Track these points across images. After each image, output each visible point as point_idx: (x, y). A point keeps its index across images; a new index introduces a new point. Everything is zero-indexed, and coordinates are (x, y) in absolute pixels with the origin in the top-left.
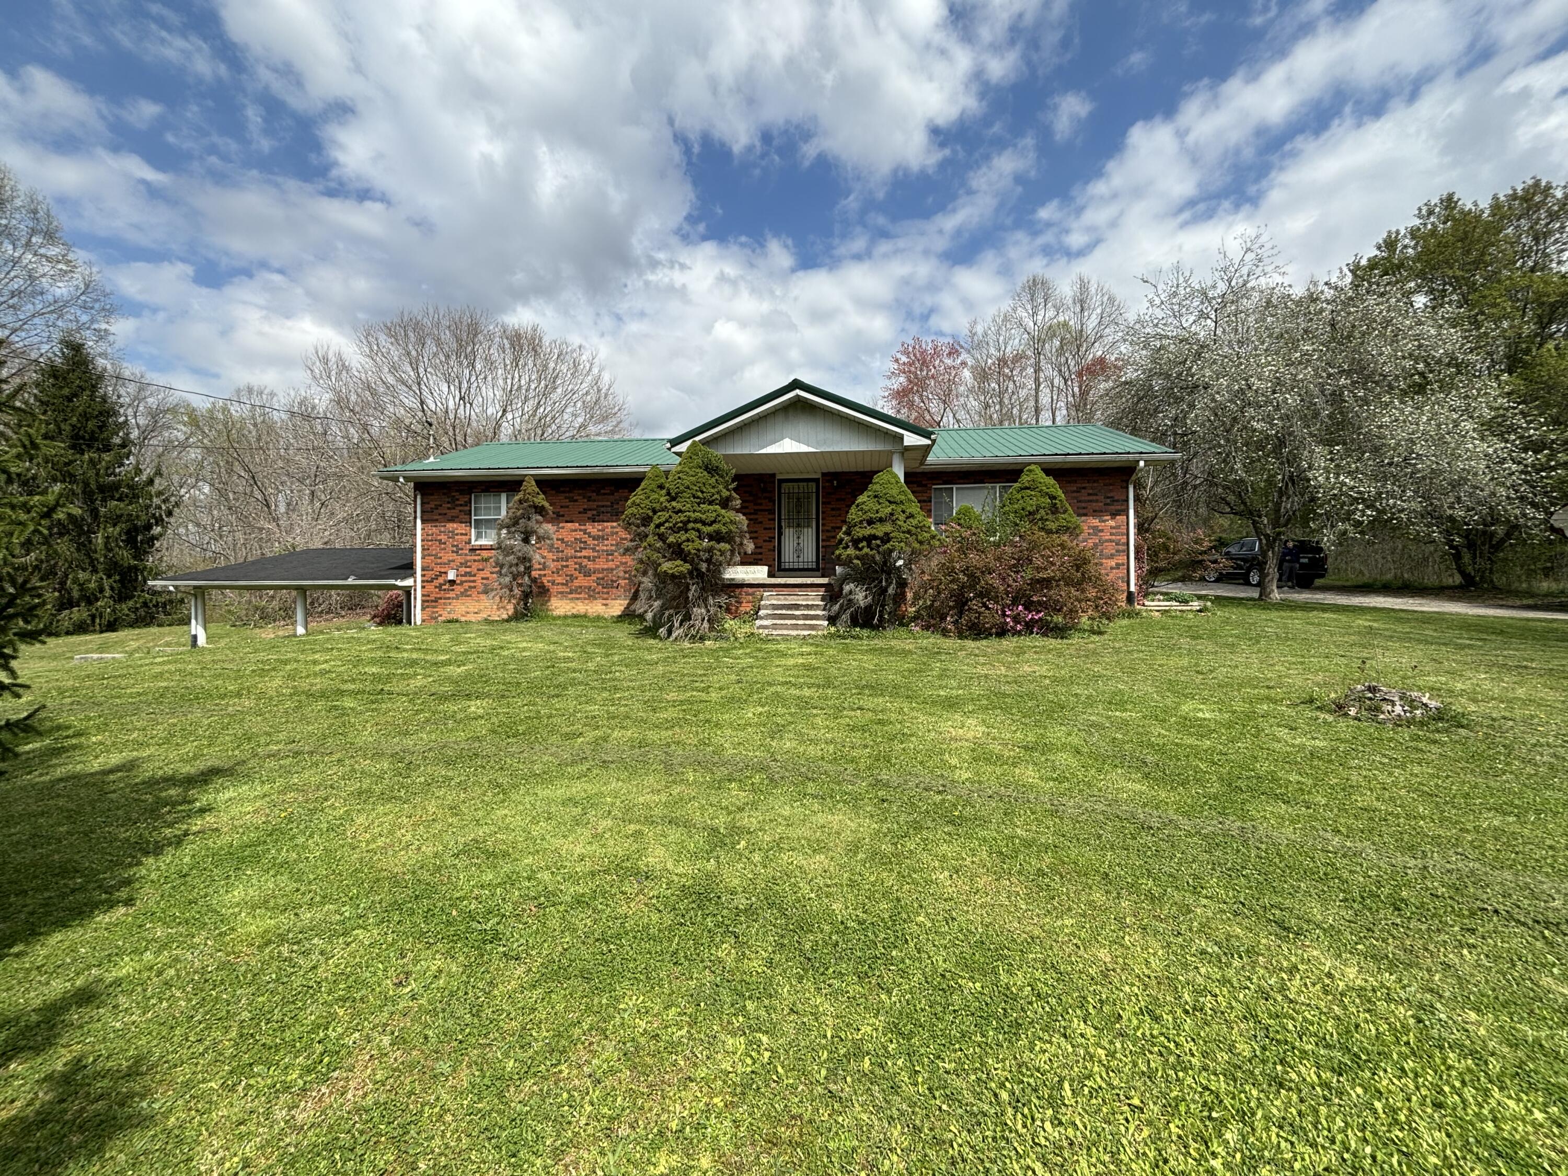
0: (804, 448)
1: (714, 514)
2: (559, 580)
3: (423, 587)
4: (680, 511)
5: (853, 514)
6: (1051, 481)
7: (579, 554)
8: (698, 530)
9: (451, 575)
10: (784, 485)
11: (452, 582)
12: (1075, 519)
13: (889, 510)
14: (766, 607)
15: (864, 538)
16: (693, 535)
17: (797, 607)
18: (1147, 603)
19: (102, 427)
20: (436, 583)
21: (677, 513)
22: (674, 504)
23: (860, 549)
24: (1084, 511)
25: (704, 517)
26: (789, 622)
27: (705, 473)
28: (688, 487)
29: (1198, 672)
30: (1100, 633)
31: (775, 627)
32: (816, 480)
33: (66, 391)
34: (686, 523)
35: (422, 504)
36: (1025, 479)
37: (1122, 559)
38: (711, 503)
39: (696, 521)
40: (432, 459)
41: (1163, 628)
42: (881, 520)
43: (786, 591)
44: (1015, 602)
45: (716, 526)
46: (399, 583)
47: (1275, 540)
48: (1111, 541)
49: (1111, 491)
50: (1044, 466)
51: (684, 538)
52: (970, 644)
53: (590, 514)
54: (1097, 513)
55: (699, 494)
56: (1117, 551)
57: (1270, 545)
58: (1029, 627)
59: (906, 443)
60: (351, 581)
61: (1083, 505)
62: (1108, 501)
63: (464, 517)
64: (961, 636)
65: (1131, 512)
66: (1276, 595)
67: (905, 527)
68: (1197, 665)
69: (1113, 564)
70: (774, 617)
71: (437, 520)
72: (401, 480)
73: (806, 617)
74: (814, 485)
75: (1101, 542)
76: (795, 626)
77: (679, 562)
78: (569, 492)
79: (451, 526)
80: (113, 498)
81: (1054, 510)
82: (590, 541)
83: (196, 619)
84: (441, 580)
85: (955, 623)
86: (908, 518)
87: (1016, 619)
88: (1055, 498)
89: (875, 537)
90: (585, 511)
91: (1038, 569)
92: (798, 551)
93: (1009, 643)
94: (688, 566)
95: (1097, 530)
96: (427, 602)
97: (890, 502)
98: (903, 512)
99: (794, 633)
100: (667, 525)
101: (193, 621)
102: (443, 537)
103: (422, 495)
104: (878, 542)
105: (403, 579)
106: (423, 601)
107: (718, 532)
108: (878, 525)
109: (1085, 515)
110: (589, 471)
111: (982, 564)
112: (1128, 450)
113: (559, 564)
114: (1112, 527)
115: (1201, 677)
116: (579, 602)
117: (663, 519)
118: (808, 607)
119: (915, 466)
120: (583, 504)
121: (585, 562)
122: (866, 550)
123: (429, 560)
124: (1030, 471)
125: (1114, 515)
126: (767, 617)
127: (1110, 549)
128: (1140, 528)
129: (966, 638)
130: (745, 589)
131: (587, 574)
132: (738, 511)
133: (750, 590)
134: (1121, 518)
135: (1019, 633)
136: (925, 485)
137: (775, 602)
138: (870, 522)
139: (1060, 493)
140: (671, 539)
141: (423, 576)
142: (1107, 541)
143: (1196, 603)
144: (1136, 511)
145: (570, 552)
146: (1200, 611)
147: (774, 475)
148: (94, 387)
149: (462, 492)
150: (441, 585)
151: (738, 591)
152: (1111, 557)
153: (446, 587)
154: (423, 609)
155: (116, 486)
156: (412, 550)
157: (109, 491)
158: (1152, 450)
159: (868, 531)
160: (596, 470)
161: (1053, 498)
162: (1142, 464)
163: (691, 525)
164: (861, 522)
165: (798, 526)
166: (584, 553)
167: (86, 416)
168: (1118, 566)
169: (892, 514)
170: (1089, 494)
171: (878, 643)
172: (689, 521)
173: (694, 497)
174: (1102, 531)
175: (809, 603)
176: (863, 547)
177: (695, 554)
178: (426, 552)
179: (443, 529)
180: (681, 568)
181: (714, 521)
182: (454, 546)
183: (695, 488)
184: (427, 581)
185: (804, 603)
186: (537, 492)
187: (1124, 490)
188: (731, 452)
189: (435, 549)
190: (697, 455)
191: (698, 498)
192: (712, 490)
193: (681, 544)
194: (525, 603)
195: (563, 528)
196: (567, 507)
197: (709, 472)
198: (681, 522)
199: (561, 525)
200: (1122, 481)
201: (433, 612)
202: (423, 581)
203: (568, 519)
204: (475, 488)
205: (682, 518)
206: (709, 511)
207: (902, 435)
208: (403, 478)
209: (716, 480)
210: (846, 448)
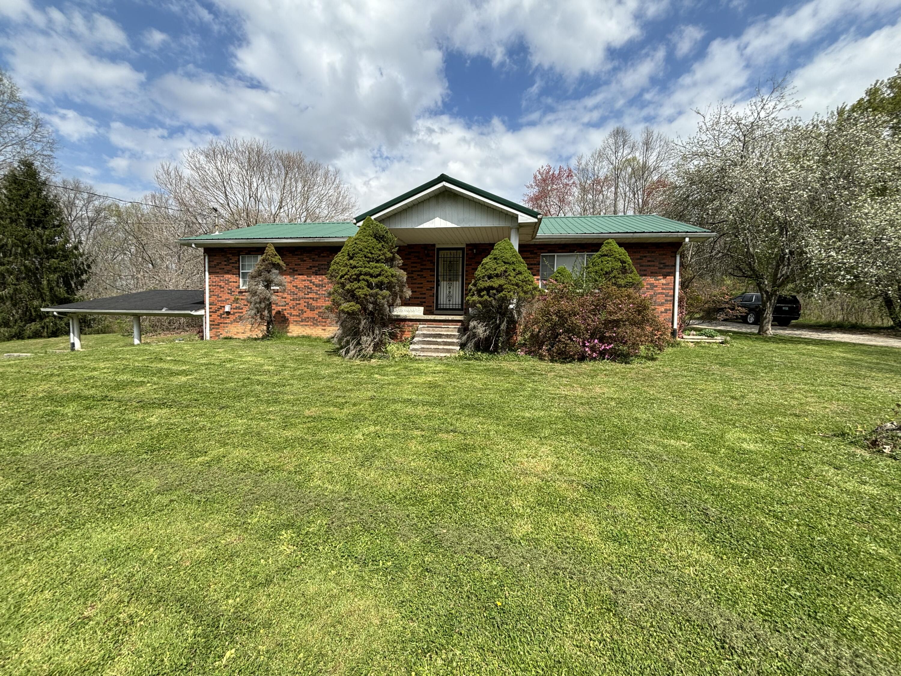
0: (449, 225)
1: (380, 269)
2: (294, 313)
3: (210, 316)
4: (355, 267)
5: (480, 272)
6: (622, 250)
7: (307, 296)
8: (367, 281)
9: (227, 309)
10: (441, 253)
11: (228, 313)
12: (638, 277)
13: (503, 268)
14: (419, 336)
15: (485, 289)
16: (363, 284)
17: (440, 336)
18: (684, 337)
19: (46, 213)
20: (218, 313)
21: (352, 268)
22: (351, 261)
23: (482, 297)
24: (645, 273)
25: (372, 271)
26: (433, 347)
27: (374, 240)
28: (361, 250)
29: (732, 397)
30: (653, 359)
31: (423, 350)
32: (462, 249)
33: (21, 192)
34: (358, 275)
35: (209, 262)
36: (604, 249)
37: (669, 306)
38: (377, 262)
39: (366, 274)
40: (217, 233)
41: (697, 356)
42: (497, 276)
43: (435, 324)
44: (592, 336)
45: (380, 278)
46: (194, 313)
47: (772, 295)
48: (662, 293)
49: (664, 259)
50: (619, 241)
51: (356, 286)
52: (558, 366)
53: (314, 270)
54: (653, 274)
55: (370, 255)
56: (666, 301)
57: (769, 299)
58: (602, 355)
59: (519, 222)
60: (164, 311)
61: (644, 268)
62: (662, 266)
63: (235, 271)
64: (552, 361)
65: (677, 274)
66: (771, 331)
67: (514, 281)
68: (730, 390)
69: (663, 309)
70: (424, 342)
71: (218, 273)
72: (193, 245)
73: (446, 344)
74: (461, 252)
75: (655, 294)
76: (437, 350)
77: (352, 303)
78: (300, 255)
79: (227, 276)
80: (53, 258)
81: (624, 271)
82: (314, 288)
83: (73, 333)
84: (221, 311)
85: (549, 350)
86: (518, 274)
87: (593, 349)
88: (625, 262)
89: (492, 288)
90: (311, 268)
91: (610, 313)
92: (450, 297)
93: (586, 366)
94: (359, 306)
95: (652, 286)
96: (214, 325)
97: (505, 263)
98: (514, 270)
99: (435, 355)
100: (346, 277)
102: (222, 284)
103: (209, 256)
104: (494, 291)
105: (196, 310)
106: (211, 325)
107: (382, 283)
108: (495, 279)
109: (645, 275)
110: (311, 240)
111: (569, 309)
112: (678, 230)
113: (294, 303)
114: (663, 284)
115: (736, 402)
116: (307, 328)
117: (344, 273)
118: (448, 336)
119: (527, 239)
120: (309, 263)
121: (311, 301)
122: (486, 297)
123: (214, 298)
124: (608, 243)
125: (665, 276)
126: (419, 342)
127: (661, 299)
128: (683, 285)
129: (556, 361)
130: (407, 323)
131: (312, 309)
132: (401, 268)
133: (411, 323)
134: (670, 278)
135: (595, 359)
136: (536, 253)
137: (425, 332)
138: (490, 277)
139: (629, 259)
140: (348, 287)
141: (210, 308)
142: (659, 293)
143: (719, 338)
144: (681, 275)
145: (301, 295)
146: (722, 343)
147: (434, 245)
148: (40, 191)
149: (233, 255)
150: (221, 315)
151: (402, 324)
152: (662, 304)
153: (225, 316)
154: (211, 330)
155: (54, 250)
156: (203, 293)
157: (50, 253)
158: (695, 230)
159: (488, 284)
160: (316, 240)
161: (623, 262)
162: (687, 240)
163: (362, 277)
164: (483, 277)
165: (450, 280)
166: (310, 296)
167: (34, 207)
168: (666, 311)
169: (505, 272)
170: (649, 261)
171: (492, 364)
172: (361, 274)
173: (365, 257)
174: (656, 286)
175: (449, 333)
176: (484, 295)
177: (364, 298)
178: (212, 293)
179: (222, 278)
180: (353, 308)
181: (379, 275)
182: (229, 289)
183: (366, 250)
184: (213, 312)
185: (445, 333)
186: (276, 255)
187: (673, 259)
188: (399, 227)
189: (217, 291)
190: (369, 227)
191: (368, 257)
192: (379, 253)
193: (354, 290)
194: (268, 328)
195: (297, 279)
196: (299, 265)
197: (377, 240)
198: (355, 274)
199: (296, 277)
200: (672, 252)
201: (217, 332)
202: (210, 312)
203: (300, 273)
204: (242, 251)
205: (356, 272)
206: (376, 267)
207: (517, 215)
208: (195, 244)
209: (383, 245)
210: (478, 225)
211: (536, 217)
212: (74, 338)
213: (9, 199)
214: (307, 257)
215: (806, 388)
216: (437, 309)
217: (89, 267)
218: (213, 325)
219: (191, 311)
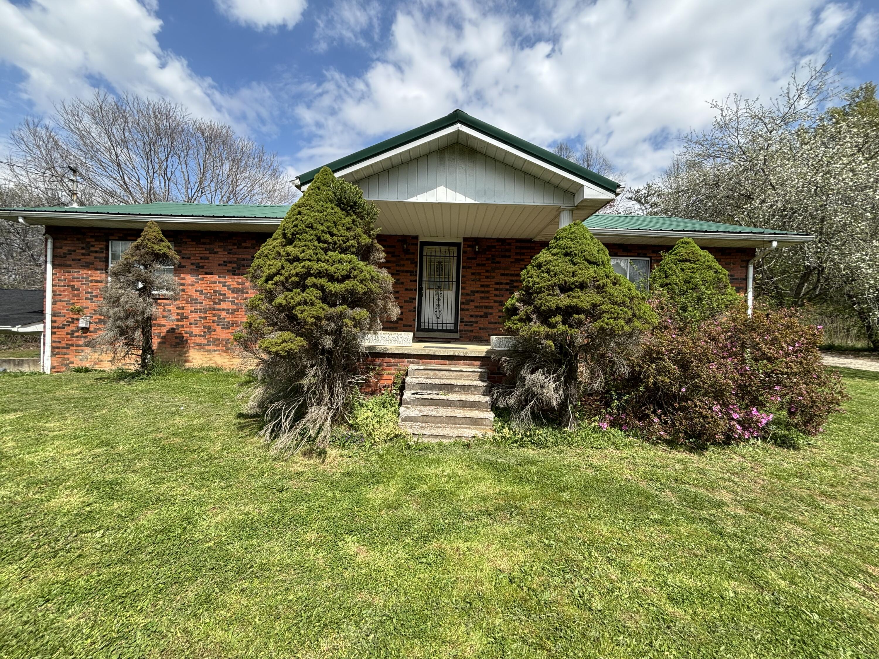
0: (460, 199)
1: (348, 266)
2: (197, 331)
3: (53, 333)
4: (297, 259)
6: (708, 255)
7: (217, 307)
8: (322, 288)
9: (82, 324)
10: (426, 248)
11: (85, 330)
14: (412, 387)
15: (558, 310)
16: (312, 294)
17: (450, 387)
20: (68, 329)
21: (291, 262)
22: (289, 248)
23: (553, 326)
25: (332, 269)
26: (443, 412)
27: (338, 210)
28: (310, 226)
31: (425, 419)
32: (458, 245)
34: (304, 276)
35: (54, 248)
38: (343, 251)
39: (319, 274)
42: (582, 286)
45: (349, 284)
46: (19, 329)
49: (735, 269)
51: (298, 299)
53: (230, 267)
55: (328, 237)
59: (586, 195)
63: (103, 264)
70: (423, 401)
71: (69, 266)
72: (21, 220)
73: (464, 405)
74: (454, 249)
76: (452, 420)
77: (287, 335)
78: (210, 244)
79: (85, 272)
81: (719, 284)
82: (229, 294)
84: (73, 327)
87: (744, 425)
89: (578, 310)
90: (225, 263)
92: (438, 312)
94: (301, 341)
99: (450, 432)
100: (276, 279)
102: (76, 284)
103: (55, 239)
105: (24, 325)
106: (53, 348)
107: (352, 292)
108: (578, 292)
110: (224, 221)
113: (197, 316)
116: (216, 354)
117: (274, 270)
118: (464, 388)
120: (223, 256)
121: (223, 314)
122: (561, 327)
123: (59, 305)
124: (686, 243)
126: (414, 401)
130: (387, 359)
131: (226, 327)
132: (381, 266)
133: (393, 361)
137: (424, 381)
138: (565, 288)
140: (280, 299)
141: (53, 321)
145: (209, 304)
147: (416, 238)
149: (97, 239)
150: (73, 332)
151: (378, 361)
153: (80, 333)
154: (53, 355)
156: (43, 293)
159: (564, 300)
160: (233, 221)
161: (716, 271)
162: (775, 244)
163: (310, 280)
164: (551, 287)
165: (439, 288)
166: (223, 305)
172: (308, 274)
173: (319, 240)
175: (467, 383)
176: (557, 323)
177: (315, 324)
178: (57, 298)
179: (76, 275)
180: (290, 345)
181: (347, 277)
182: (87, 293)
183: (321, 228)
184: (58, 327)
185: (460, 383)
186: (162, 240)
187: (744, 269)
188: (375, 198)
189: (67, 294)
190: (327, 185)
191: (325, 242)
192: (347, 233)
193: (293, 308)
194: (144, 360)
195: (202, 279)
196: (208, 258)
197: (342, 209)
198: (297, 274)
199: (200, 276)
200: (742, 261)
201: (64, 359)
202: (53, 327)
203: (208, 271)
204: (112, 235)
205: (299, 270)
206: (340, 261)
207: (583, 186)
208: (25, 218)
209: (354, 221)
210: (509, 202)
211: (613, 191)
214: (220, 247)
216: (419, 330)
218: (58, 348)
219: (14, 326)
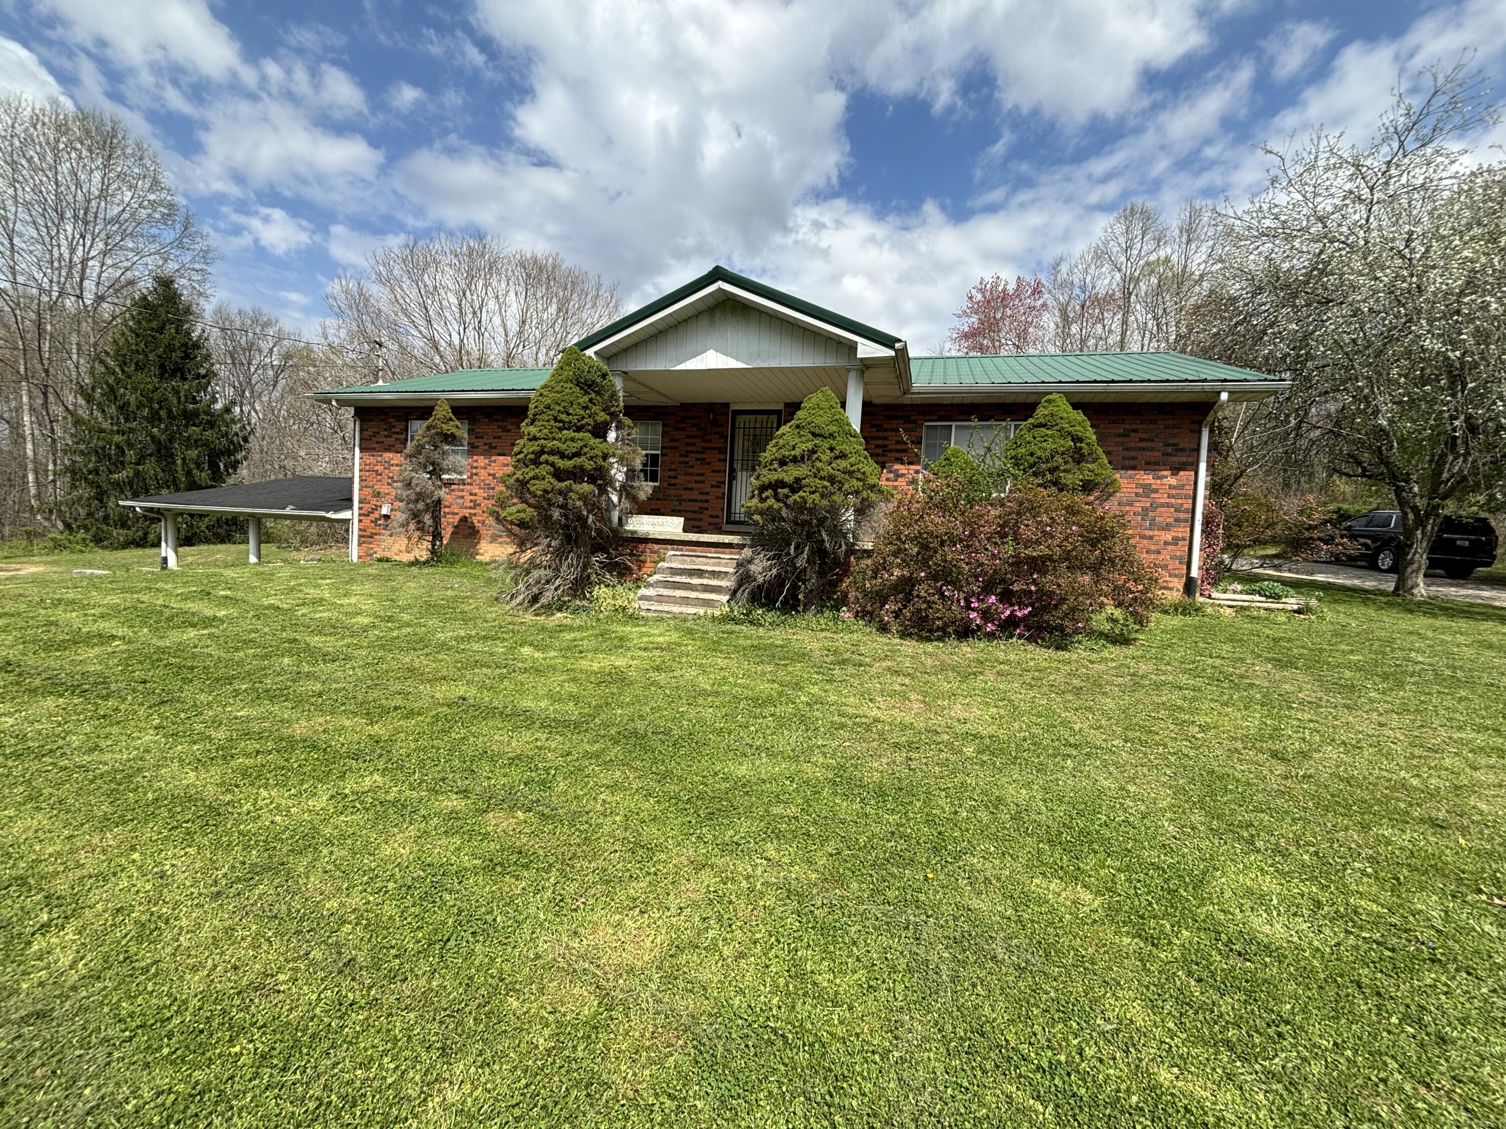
0: (733, 363)
1: (580, 444)
3: (360, 521)
5: (769, 453)
6: (1079, 416)
8: (553, 464)
9: (384, 511)
10: (740, 419)
11: (387, 517)
12: (1108, 471)
13: (810, 445)
14: (663, 571)
15: (770, 485)
16: (544, 470)
17: (700, 573)
18: (1214, 595)
19: (187, 356)
20: (372, 517)
23: (764, 500)
24: (1133, 463)
25: (563, 447)
26: (679, 593)
27: (576, 389)
28: (549, 407)
29: (1275, 755)
30: (1122, 640)
31: (660, 599)
32: (778, 413)
33: (154, 324)
35: (361, 430)
36: (1040, 411)
37: (1182, 531)
38: (579, 429)
39: (552, 452)
40: (380, 383)
41: (1231, 640)
42: (795, 460)
43: (699, 551)
44: (987, 589)
45: (578, 461)
46: (331, 515)
47: (1427, 515)
48: (1168, 505)
49: (1174, 436)
50: (1075, 400)
51: (531, 474)
52: (910, 647)
54: (1151, 466)
56: (1177, 520)
57: (1420, 522)
58: (1008, 627)
59: (860, 355)
60: (288, 511)
61: (1131, 454)
62: (1169, 449)
63: (400, 447)
64: (904, 635)
65: (1203, 466)
66: (1422, 589)
67: (828, 470)
68: (1276, 734)
69: (1169, 537)
70: (666, 584)
71: (374, 449)
72: (334, 403)
73: (707, 589)
74: (775, 417)
75: (1154, 507)
76: (685, 601)
77: (521, 506)
78: (502, 421)
79: (388, 455)
80: (194, 425)
81: (1079, 457)
83: (166, 542)
84: (376, 515)
85: (897, 614)
86: (836, 458)
87: (986, 615)
88: (1081, 440)
89: (781, 484)
91: (1028, 544)
93: (968, 650)
94: (532, 512)
95: (1148, 490)
96: (366, 537)
97: (814, 434)
98: (832, 449)
99: (676, 609)
101: (163, 544)
102: (379, 468)
103: (362, 421)
104: (786, 491)
105: (336, 511)
106: (360, 536)
108: (791, 467)
109: (1133, 468)
111: (942, 530)
112: (1203, 376)
114: (1171, 487)
115: (1280, 769)
118: (714, 574)
122: (771, 502)
123: (367, 491)
124: (1049, 401)
125: (1175, 470)
126: (658, 583)
127: (1165, 516)
128: (1215, 489)
129: (910, 635)
134: (1186, 475)
135: (991, 636)
136: (915, 422)
137: (673, 565)
139: (1091, 435)
140: (520, 475)
141: (360, 508)
142: (1162, 505)
143: (1293, 600)
144: (1210, 466)
146: (1299, 612)
147: (727, 405)
148: (179, 324)
149: (398, 418)
150: (377, 520)
152: (1167, 527)
153: (382, 521)
154: (360, 544)
155: (196, 414)
156: (351, 480)
157: (190, 417)
158: (1243, 377)
159: (778, 475)
161: (1077, 439)
162: (1224, 396)
163: (544, 458)
164: (772, 462)
167: (170, 348)
168: (1175, 541)
169: (814, 452)
170: (1142, 440)
172: (542, 452)
173: (556, 420)
174: (1156, 491)
175: (717, 569)
176: (767, 497)
177: (543, 496)
178: (364, 484)
179: (379, 459)
180: (522, 515)
181: (577, 454)
182: (389, 478)
183: (558, 408)
184: (364, 515)
185: (710, 568)
186: (451, 420)
187: (1195, 435)
188: (641, 368)
189: (372, 479)
190: (569, 365)
191: (560, 421)
192: (582, 412)
193: (528, 482)
194: (433, 545)
195: (495, 461)
196: (500, 438)
197: (582, 389)
198: (533, 452)
199: (493, 458)
200: (1193, 422)
201: (369, 549)
202: (360, 515)
203: (500, 451)
204: (411, 414)
205: (535, 448)
206: (572, 440)
207: (856, 343)
208: (337, 400)
209: (591, 400)
210: (786, 364)
211: (892, 347)
212: (167, 550)
213: (137, 335)
214: (513, 424)
215: (1480, 739)
216: (729, 522)
217: (246, 440)
218: (364, 536)
219: (327, 512)
